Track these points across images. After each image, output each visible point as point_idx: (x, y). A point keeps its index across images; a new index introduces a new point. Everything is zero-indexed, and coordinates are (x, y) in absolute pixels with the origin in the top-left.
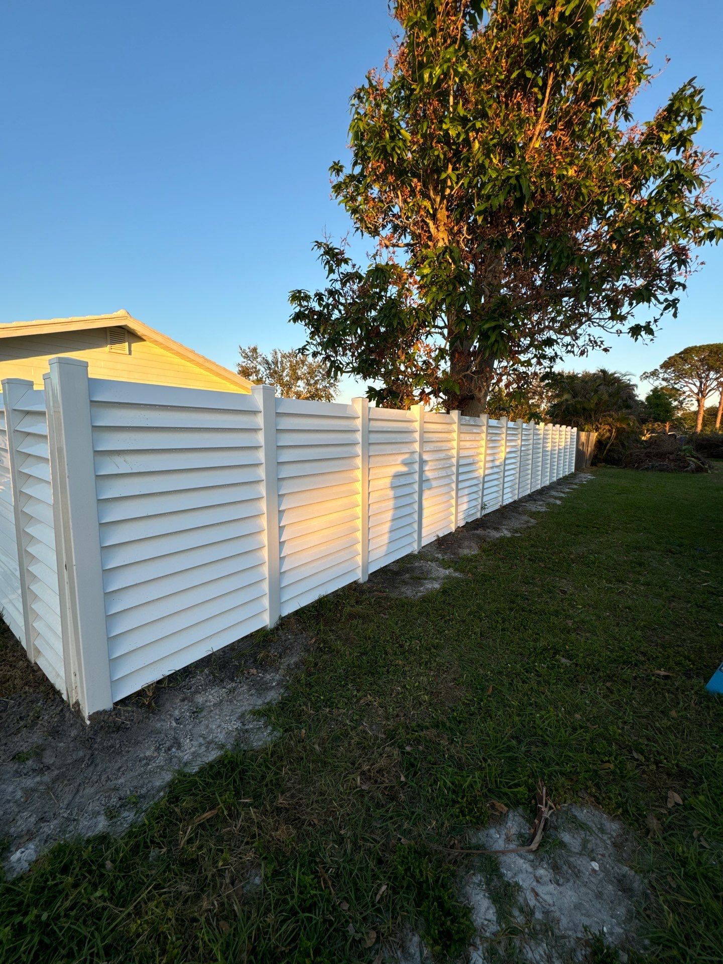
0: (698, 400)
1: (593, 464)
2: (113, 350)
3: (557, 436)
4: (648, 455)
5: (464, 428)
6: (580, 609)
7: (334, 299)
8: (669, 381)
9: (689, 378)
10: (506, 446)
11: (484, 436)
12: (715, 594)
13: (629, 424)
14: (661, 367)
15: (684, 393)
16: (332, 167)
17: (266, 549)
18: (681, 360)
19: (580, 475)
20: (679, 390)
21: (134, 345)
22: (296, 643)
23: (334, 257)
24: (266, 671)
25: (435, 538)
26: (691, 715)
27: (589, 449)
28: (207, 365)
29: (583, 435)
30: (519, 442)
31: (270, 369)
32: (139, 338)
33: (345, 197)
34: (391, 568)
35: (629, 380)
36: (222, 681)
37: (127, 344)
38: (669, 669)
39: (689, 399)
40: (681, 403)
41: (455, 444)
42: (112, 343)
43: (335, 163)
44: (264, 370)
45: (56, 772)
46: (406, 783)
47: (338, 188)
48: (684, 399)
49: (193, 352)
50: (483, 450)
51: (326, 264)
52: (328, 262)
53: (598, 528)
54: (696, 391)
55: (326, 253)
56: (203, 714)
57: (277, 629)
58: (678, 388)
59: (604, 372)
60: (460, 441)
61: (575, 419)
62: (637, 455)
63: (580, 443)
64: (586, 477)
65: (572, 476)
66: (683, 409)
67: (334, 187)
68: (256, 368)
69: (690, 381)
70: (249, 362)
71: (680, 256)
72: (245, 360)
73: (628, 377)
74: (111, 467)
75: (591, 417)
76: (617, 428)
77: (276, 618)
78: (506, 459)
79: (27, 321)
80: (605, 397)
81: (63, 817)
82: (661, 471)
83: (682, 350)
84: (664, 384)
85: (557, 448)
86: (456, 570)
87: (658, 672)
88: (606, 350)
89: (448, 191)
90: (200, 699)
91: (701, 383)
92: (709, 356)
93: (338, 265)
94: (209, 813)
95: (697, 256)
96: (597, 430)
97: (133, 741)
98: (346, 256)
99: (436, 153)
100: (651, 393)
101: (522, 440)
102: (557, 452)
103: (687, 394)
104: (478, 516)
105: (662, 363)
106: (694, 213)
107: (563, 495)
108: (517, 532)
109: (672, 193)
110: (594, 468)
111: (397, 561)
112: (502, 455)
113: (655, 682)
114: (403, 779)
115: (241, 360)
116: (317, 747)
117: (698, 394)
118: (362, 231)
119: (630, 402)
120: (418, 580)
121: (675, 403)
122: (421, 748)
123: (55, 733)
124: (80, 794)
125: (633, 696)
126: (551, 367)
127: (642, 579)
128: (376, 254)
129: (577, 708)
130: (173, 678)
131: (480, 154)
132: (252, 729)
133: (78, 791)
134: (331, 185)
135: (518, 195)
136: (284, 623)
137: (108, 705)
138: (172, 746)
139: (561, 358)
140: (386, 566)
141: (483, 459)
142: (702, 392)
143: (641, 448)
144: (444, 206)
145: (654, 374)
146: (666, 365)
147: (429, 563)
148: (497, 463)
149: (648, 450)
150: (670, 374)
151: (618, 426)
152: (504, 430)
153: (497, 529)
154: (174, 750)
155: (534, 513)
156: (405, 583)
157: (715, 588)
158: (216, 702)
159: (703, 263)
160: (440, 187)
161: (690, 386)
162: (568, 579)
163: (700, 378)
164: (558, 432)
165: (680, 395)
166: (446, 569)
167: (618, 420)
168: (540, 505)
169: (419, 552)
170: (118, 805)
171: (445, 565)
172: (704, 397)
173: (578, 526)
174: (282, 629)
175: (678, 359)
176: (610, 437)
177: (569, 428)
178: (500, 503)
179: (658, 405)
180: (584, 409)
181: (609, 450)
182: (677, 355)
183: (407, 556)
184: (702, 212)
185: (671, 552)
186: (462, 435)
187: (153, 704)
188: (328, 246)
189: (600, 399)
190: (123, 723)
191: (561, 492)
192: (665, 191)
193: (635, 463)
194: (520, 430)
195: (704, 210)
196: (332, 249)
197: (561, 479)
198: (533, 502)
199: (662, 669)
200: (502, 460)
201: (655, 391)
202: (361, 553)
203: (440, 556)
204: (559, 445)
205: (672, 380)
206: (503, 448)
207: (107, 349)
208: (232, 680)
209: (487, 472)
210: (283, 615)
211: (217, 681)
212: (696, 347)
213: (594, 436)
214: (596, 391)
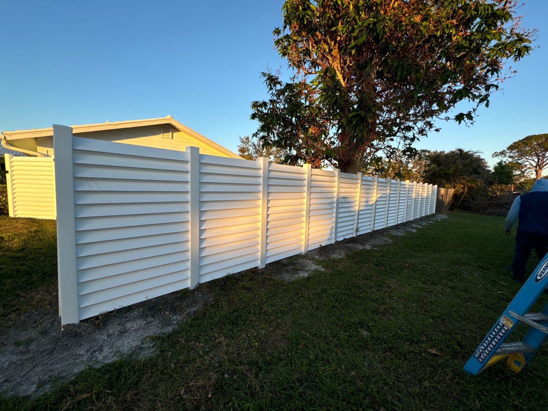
0: (536, 171)
1: (450, 209)
2: (164, 136)
3: (421, 190)
4: (490, 205)
5: (342, 180)
6: (395, 299)
7: (273, 105)
8: (514, 158)
9: (529, 156)
10: (377, 193)
11: (359, 185)
12: (504, 300)
13: (477, 184)
14: (508, 149)
15: (526, 166)
16: (275, 31)
17: (190, 242)
18: (523, 144)
19: (438, 216)
20: (521, 164)
21: (175, 134)
22: (201, 300)
23: (272, 81)
24: (175, 314)
25: (319, 246)
26: (441, 387)
27: (448, 200)
28: (212, 144)
29: (443, 191)
30: (388, 191)
31: (256, 149)
32: (177, 130)
33: (282, 47)
34: (283, 262)
35: (479, 156)
36: (147, 316)
37: (171, 133)
38: (441, 350)
39: (530, 170)
40: (523, 172)
41: (336, 189)
42: (164, 132)
43: (276, 28)
44: (252, 149)
45: (32, 355)
46: (210, 399)
47: (278, 42)
48: (526, 170)
49: (205, 137)
50: (358, 194)
51: (268, 85)
52: (270, 84)
53: (434, 249)
54: (535, 164)
55: (268, 79)
56: (126, 334)
57: (194, 290)
58: (521, 162)
59: (461, 150)
60: (339, 188)
61: (439, 180)
62: (482, 205)
63: (440, 194)
64: (443, 217)
65: (432, 216)
66: (524, 176)
67: (275, 42)
68: (248, 148)
69: (530, 158)
70: (245, 145)
71: (494, 67)
72: (242, 144)
73: (478, 154)
74: (85, 187)
75: (450, 179)
76: (468, 187)
77: (195, 284)
78: (376, 201)
79: (121, 121)
80: (461, 167)
81: (17, 382)
82: (499, 215)
83: (524, 137)
84: (510, 160)
85: (420, 197)
86: (323, 266)
87: (430, 350)
88: (437, 130)
89: (339, 38)
90: (129, 325)
91: (539, 159)
92: (545, 141)
93: (275, 85)
94: (86, 395)
95: (510, 67)
96: (454, 188)
97: (79, 344)
98: (279, 80)
99: (328, 15)
100: (497, 165)
101: (390, 190)
102: (420, 199)
103: (528, 166)
104: (354, 235)
105: (508, 146)
106: (510, 39)
107: (420, 227)
108: (376, 247)
109: (489, 26)
110: (451, 212)
111: (288, 258)
112: (374, 199)
113: (425, 357)
114: (210, 396)
115: (240, 144)
116: (172, 365)
117: (536, 167)
118: (293, 66)
119: (479, 170)
120: (296, 271)
121: (518, 172)
122: (235, 376)
123: (45, 333)
124: (34, 370)
125: (401, 365)
126: (410, 145)
127: (450, 283)
128: (294, 77)
129: (355, 367)
130: (119, 311)
131: (353, 13)
132: (145, 347)
133: (34, 368)
134: (274, 41)
135: (375, 34)
136: (200, 287)
137: (76, 321)
138: (97, 350)
139: (418, 139)
140: (279, 260)
141: (358, 200)
142: (539, 165)
143: (485, 200)
144: (337, 47)
145: (503, 153)
146: (511, 148)
147: (308, 261)
148: (370, 203)
149: (490, 202)
150: (515, 153)
151: (469, 185)
152: (376, 183)
153: (362, 244)
154: (97, 352)
155: (393, 236)
156: (287, 271)
157: (506, 296)
158: (136, 328)
159: (515, 72)
160: (333, 35)
161: (531, 162)
162: (397, 279)
163: (537, 156)
164: (421, 187)
165: (523, 167)
166: (317, 265)
167: (469, 181)
168: (400, 232)
169: (305, 254)
170: (47, 380)
171: (318, 263)
172: (540, 168)
173: (420, 246)
174: (198, 291)
175: (521, 143)
176: (463, 193)
177: (431, 185)
178: (372, 229)
179: (502, 173)
180: (446, 174)
181: (463, 201)
182: (520, 141)
183: (296, 255)
184: (516, 38)
185: (482, 268)
186: (341, 184)
187: (101, 324)
188: (269, 75)
189: (457, 168)
190: (81, 332)
191: (419, 225)
192: (484, 25)
193: (480, 210)
194: (389, 184)
195: (518, 37)
196: (272, 77)
197: (423, 217)
198: (397, 230)
199: (435, 349)
200: (374, 202)
201: (500, 164)
202: (260, 250)
203: (317, 257)
204: (422, 196)
205: (516, 157)
206: (375, 194)
207: (161, 136)
208: (153, 316)
209: (361, 208)
210: (201, 283)
211: (144, 316)
212: (535, 135)
213: (452, 191)
214: (454, 163)
